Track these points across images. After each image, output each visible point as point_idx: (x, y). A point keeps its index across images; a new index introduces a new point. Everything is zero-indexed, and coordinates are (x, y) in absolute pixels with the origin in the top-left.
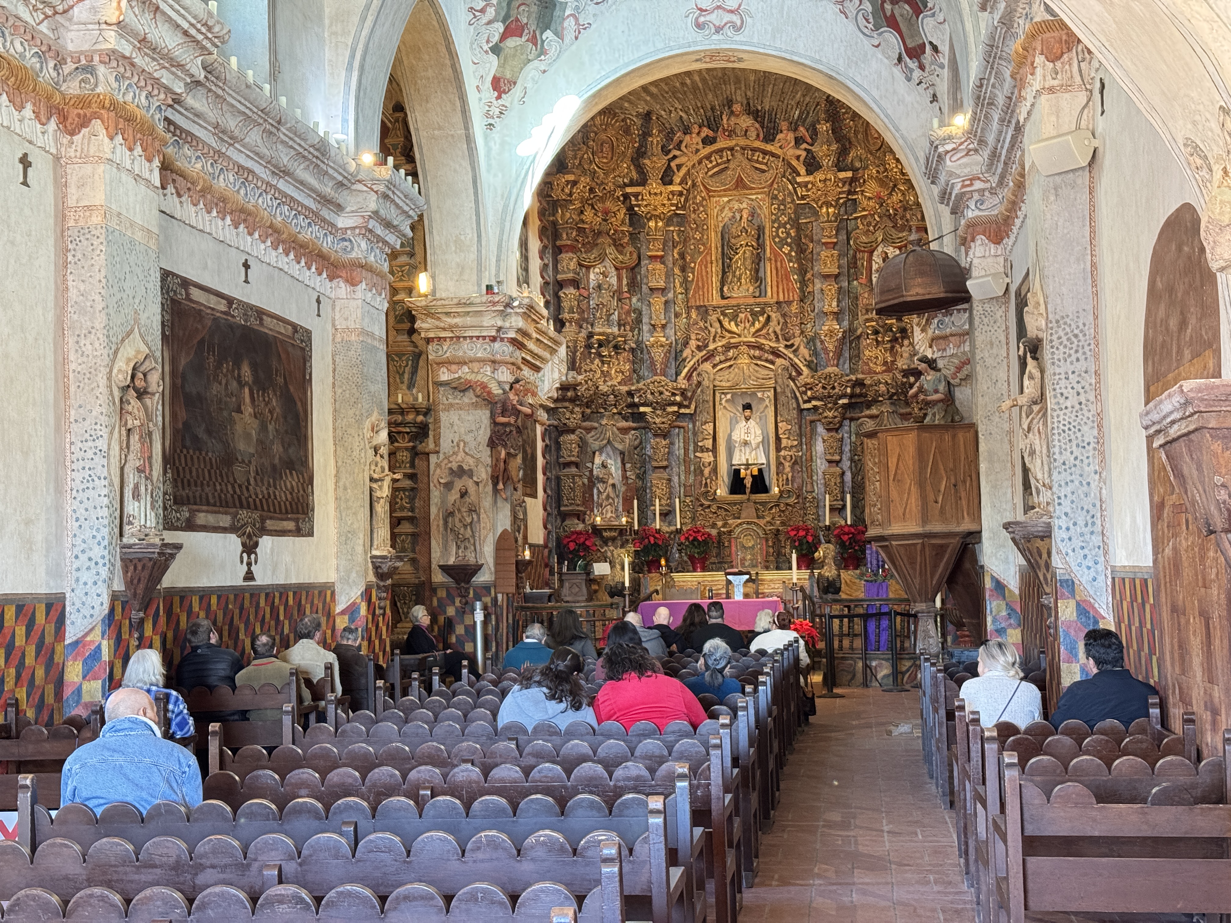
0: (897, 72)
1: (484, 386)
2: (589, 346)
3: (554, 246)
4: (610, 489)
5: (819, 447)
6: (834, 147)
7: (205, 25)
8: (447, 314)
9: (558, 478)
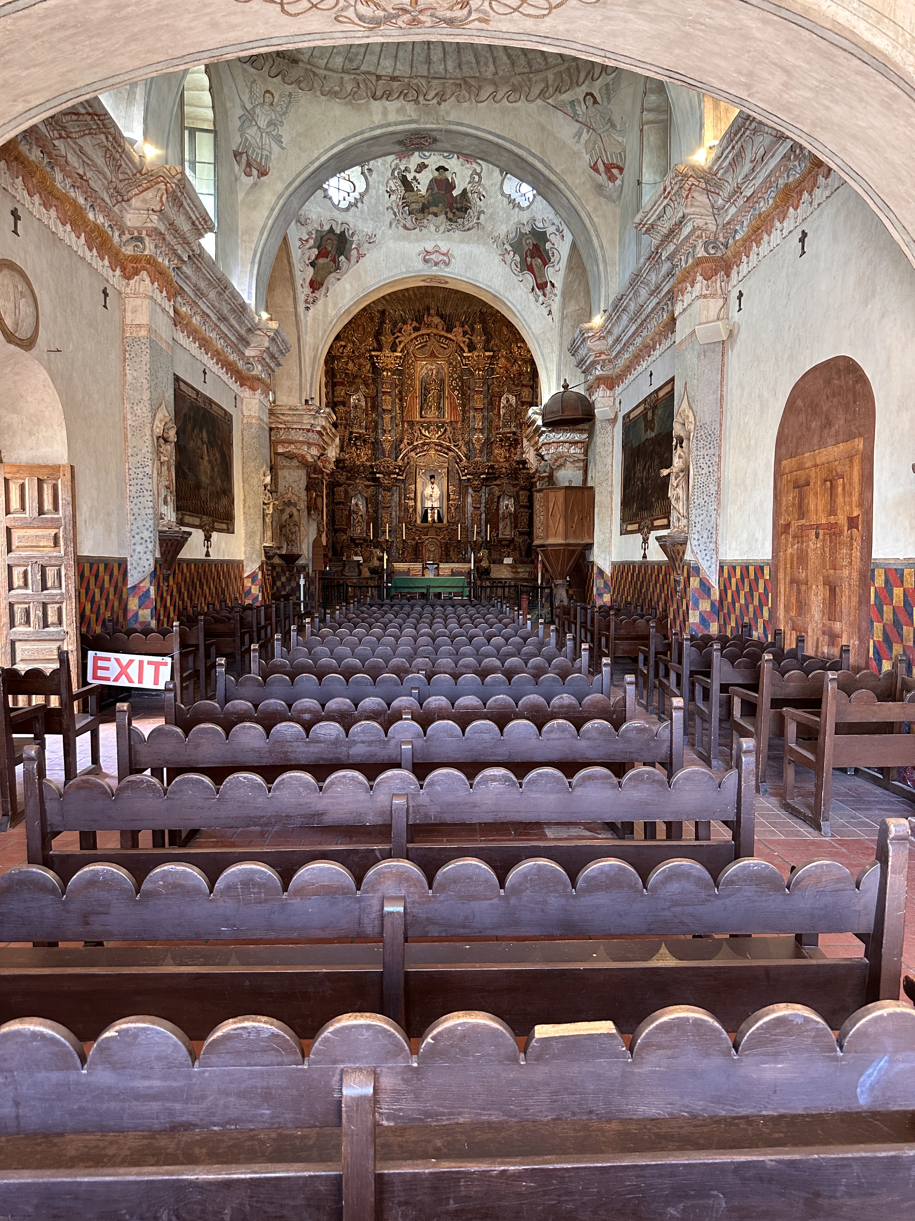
0: (531, 296)
1: (303, 457)
2: (350, 439)
3: (332, 381)
4: (359, 518)
5: (470, 500)
6: (483, 338)
7: (204, 219)
8: (283, 414)
9: (333, 510)
